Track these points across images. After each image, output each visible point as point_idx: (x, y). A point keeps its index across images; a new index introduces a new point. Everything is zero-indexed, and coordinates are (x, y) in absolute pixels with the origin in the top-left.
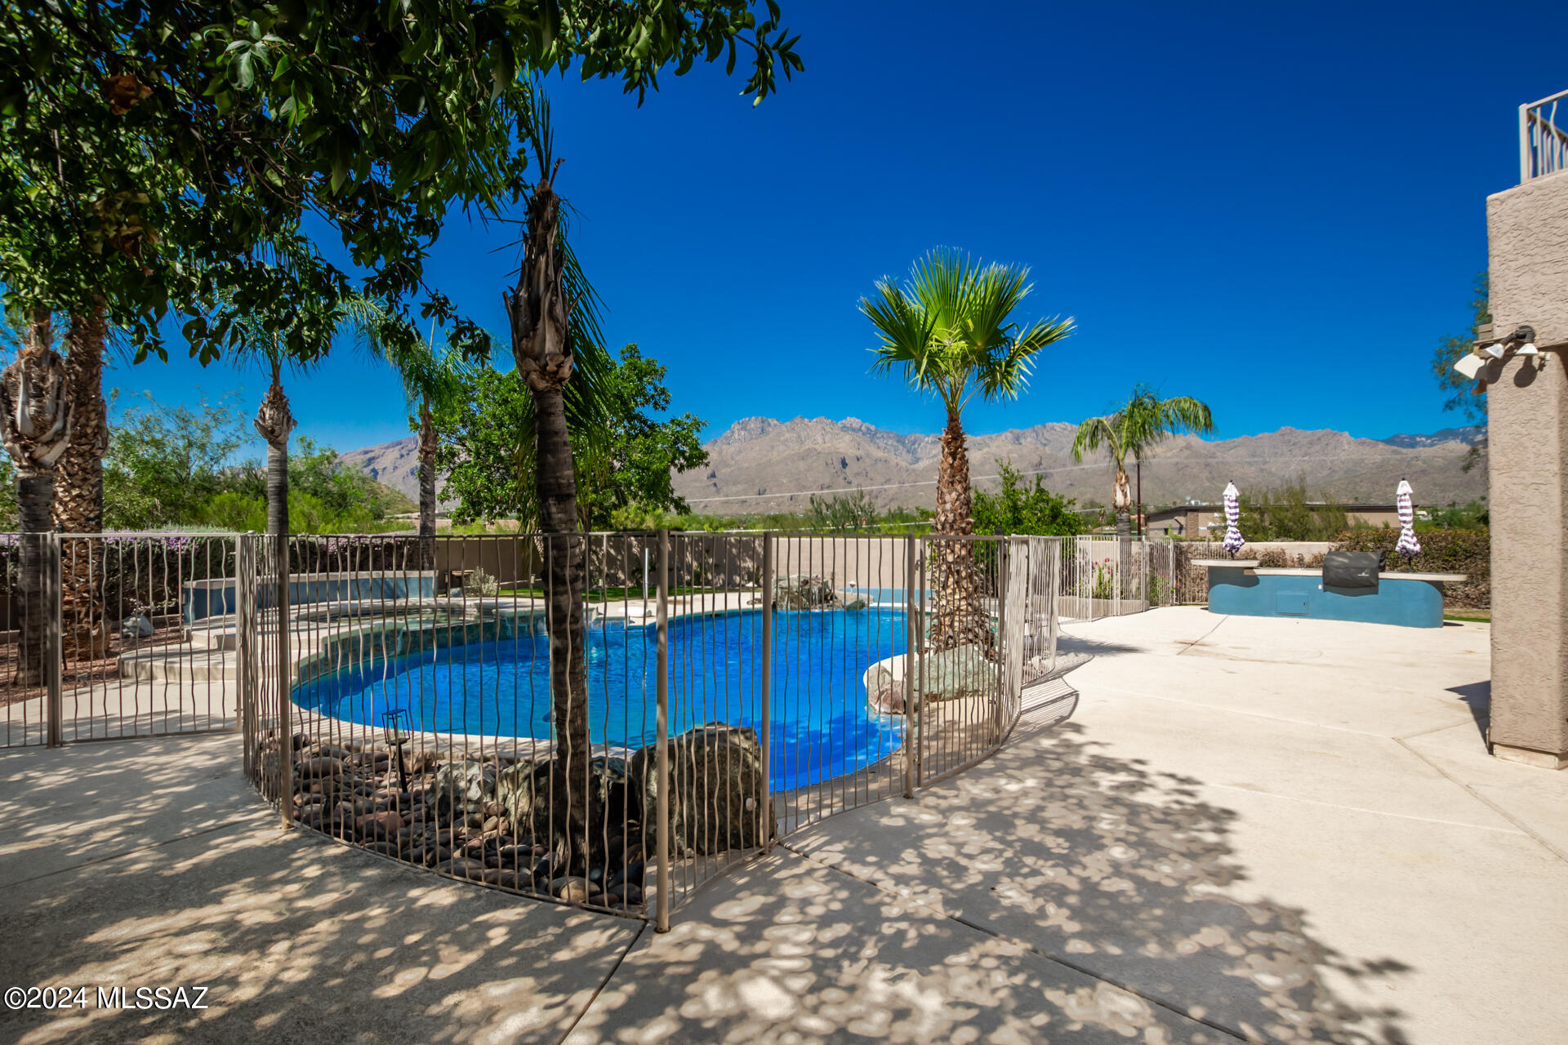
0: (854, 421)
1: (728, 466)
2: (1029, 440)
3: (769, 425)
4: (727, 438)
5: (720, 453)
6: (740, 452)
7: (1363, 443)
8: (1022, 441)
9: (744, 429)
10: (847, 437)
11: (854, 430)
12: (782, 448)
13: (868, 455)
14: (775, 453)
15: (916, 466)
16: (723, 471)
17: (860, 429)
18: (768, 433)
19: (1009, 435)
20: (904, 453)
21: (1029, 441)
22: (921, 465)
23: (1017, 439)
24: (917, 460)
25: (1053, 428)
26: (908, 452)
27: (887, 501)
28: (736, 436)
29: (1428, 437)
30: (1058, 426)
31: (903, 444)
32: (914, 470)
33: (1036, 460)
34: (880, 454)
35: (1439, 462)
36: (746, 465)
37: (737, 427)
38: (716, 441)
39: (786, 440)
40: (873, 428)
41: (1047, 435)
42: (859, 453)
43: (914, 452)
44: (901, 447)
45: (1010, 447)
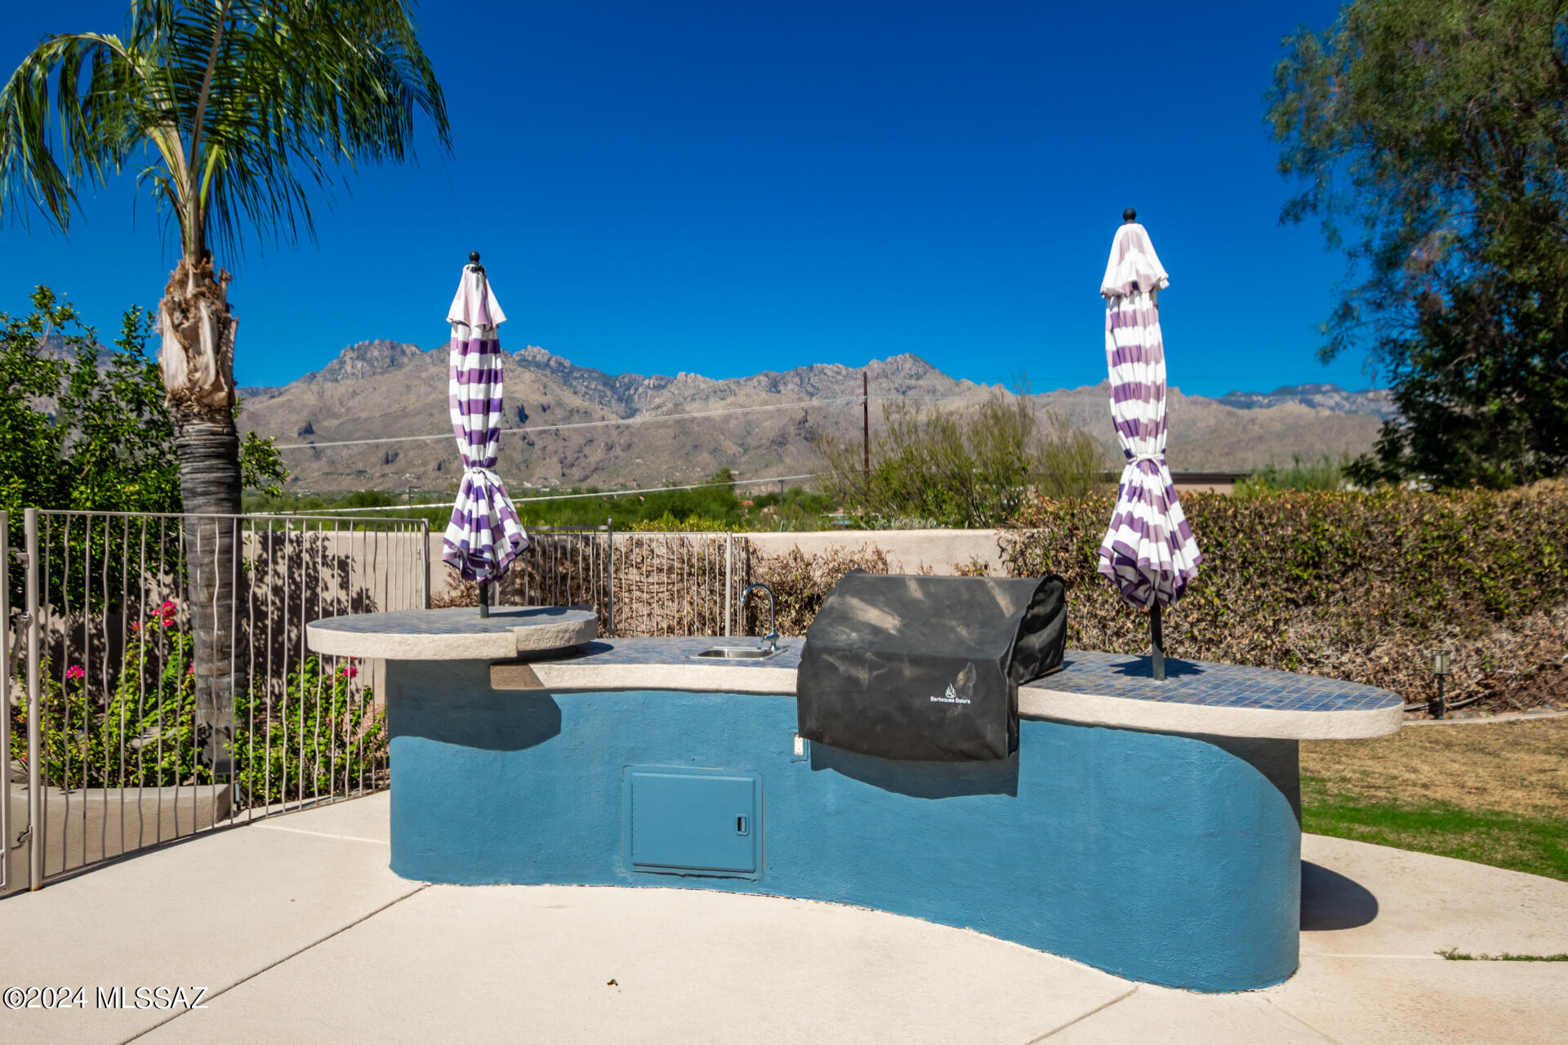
0: (539, 353)
1: (335, 416)
2: (790, 386)
3: (403, 353)
4: (332, 371)
5: (321, 394)
6: (355, 393)
7: (1195, 403)
8: (782, 388)
9: (361, 357)
10: (528, 376)
11: (538, 365)
12: (424, 389)
13: (559, 404)
14: (413, 397)
15: (630, 421)
16: (326, 423)
17: (547, 365)
18: (401, 366)
19: (763, 378)
20: (614, 402)
21: (789, 389)
22: (637, 420)
23: (774, 386)
24: (633, 412)
25: (822, 372)
26: (620, 400)
27: (588, 472)
28: (348, 368)
29: (1265, 395)
30: (830, 369)
31: (613, 388)
32: (627, 427)
33: (800, 415)
34: (576, 402)
35: (1277, 426)
36: (364, 415)
37: (350, 354)
38: (313, 376)
39: (431, 378)
40: (567, 363)
41: (814, 380)
42: (545, 400)
43: (629, 400)
44: (609, 393)
45: (764, 395)
